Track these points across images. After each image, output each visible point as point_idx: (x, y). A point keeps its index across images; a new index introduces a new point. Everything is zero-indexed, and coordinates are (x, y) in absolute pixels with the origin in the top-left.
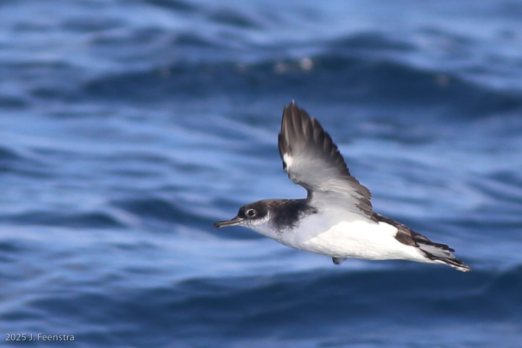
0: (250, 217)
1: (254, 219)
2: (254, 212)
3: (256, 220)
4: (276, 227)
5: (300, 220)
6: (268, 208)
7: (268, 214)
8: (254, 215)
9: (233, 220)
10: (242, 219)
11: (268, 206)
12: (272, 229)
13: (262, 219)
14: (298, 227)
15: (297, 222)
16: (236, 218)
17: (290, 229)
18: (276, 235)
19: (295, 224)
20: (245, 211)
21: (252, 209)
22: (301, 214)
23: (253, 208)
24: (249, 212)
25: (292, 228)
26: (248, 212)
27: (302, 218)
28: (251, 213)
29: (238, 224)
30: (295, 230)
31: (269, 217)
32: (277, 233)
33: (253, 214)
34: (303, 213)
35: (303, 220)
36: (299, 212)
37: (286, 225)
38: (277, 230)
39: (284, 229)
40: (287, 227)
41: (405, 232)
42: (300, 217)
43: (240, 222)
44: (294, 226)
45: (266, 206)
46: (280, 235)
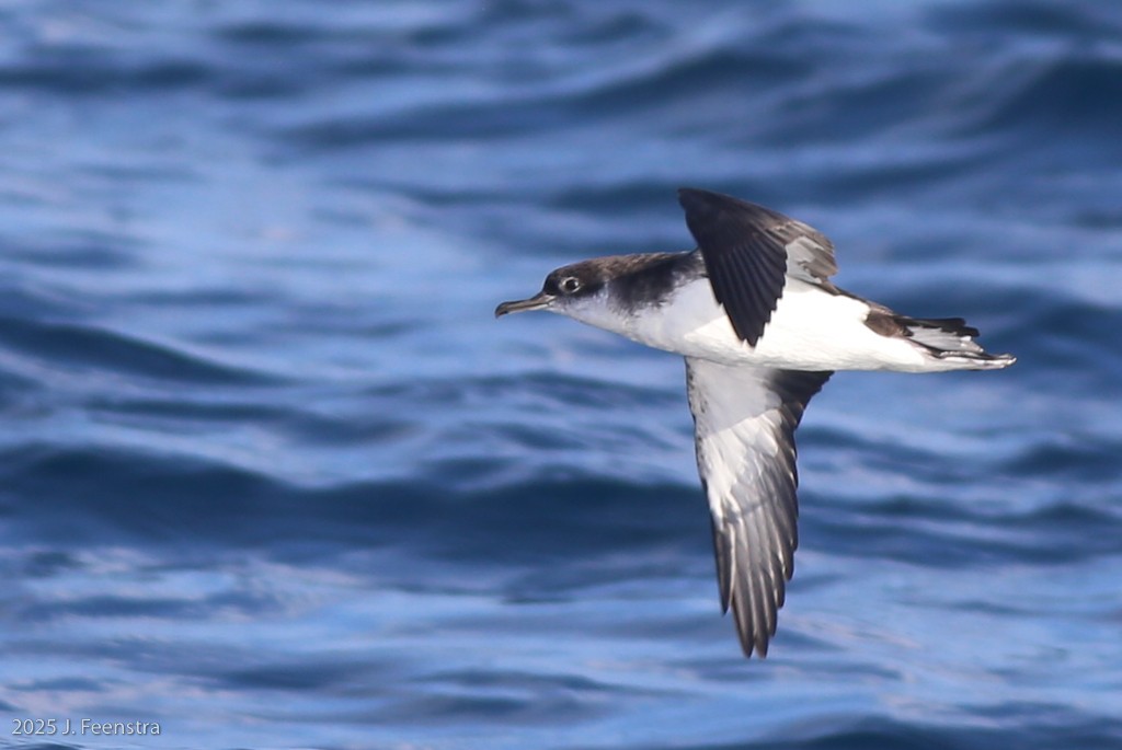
0: (567, 292)
1: (578, 295)
2: (577, 284)
3: (582, 299)
4: (625, 309)
5: (676, 290)
6: (605, 274)
7: (606, 286)
8: (577, 289)
9: (534, 299)
10: (552, 297)
11: (605, 270)
12: (616, 314)
13: (595, 297)
14: (671, 304)
15: (670, 294)
16: (540, 295)
17: (655, 308)
18: (624, 323)
19: (666, 298)
20: (559, 282)
21: (571, 278)
22: (678, 279)
23: (576, 276)
24: (567, 283)
25: (659, 306)
26: (564, 283)
27: (680, 286)
28: (570, 285)
29: (545, 306)
30: (666, 309)
31: (607, 292)
32: (627, 320)
33: (575, 287)
34: (683, 277)
35: (683, 289)
36: (674, 273)
37: (647, 301)
38: (626, 312)
39: (641, 308)
40: (650, 304)
41: (883, 312)
42: (677, 283)
43: (547, 303)
44: (662, 301)
45: (600, 270)
46: (633, 322)
